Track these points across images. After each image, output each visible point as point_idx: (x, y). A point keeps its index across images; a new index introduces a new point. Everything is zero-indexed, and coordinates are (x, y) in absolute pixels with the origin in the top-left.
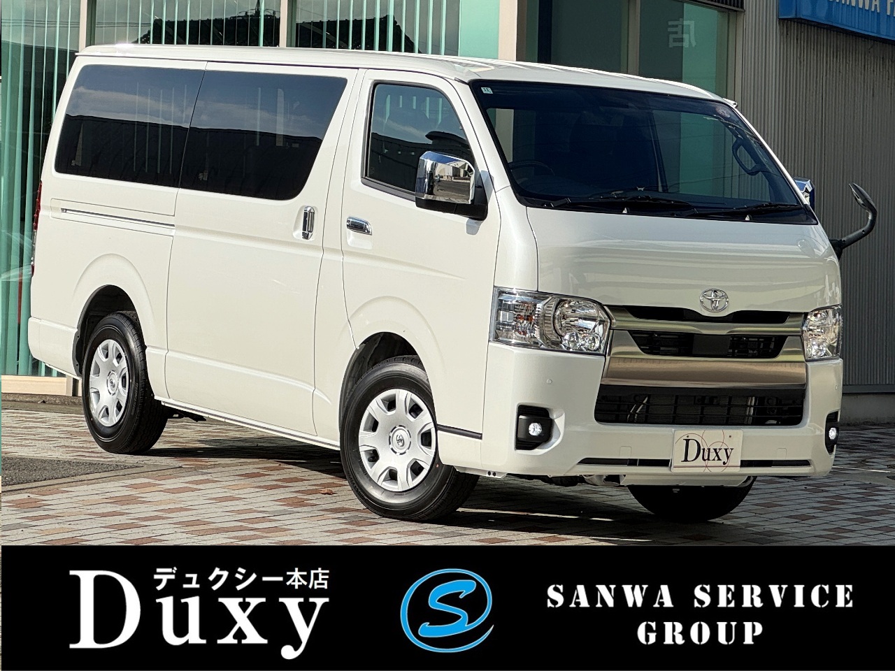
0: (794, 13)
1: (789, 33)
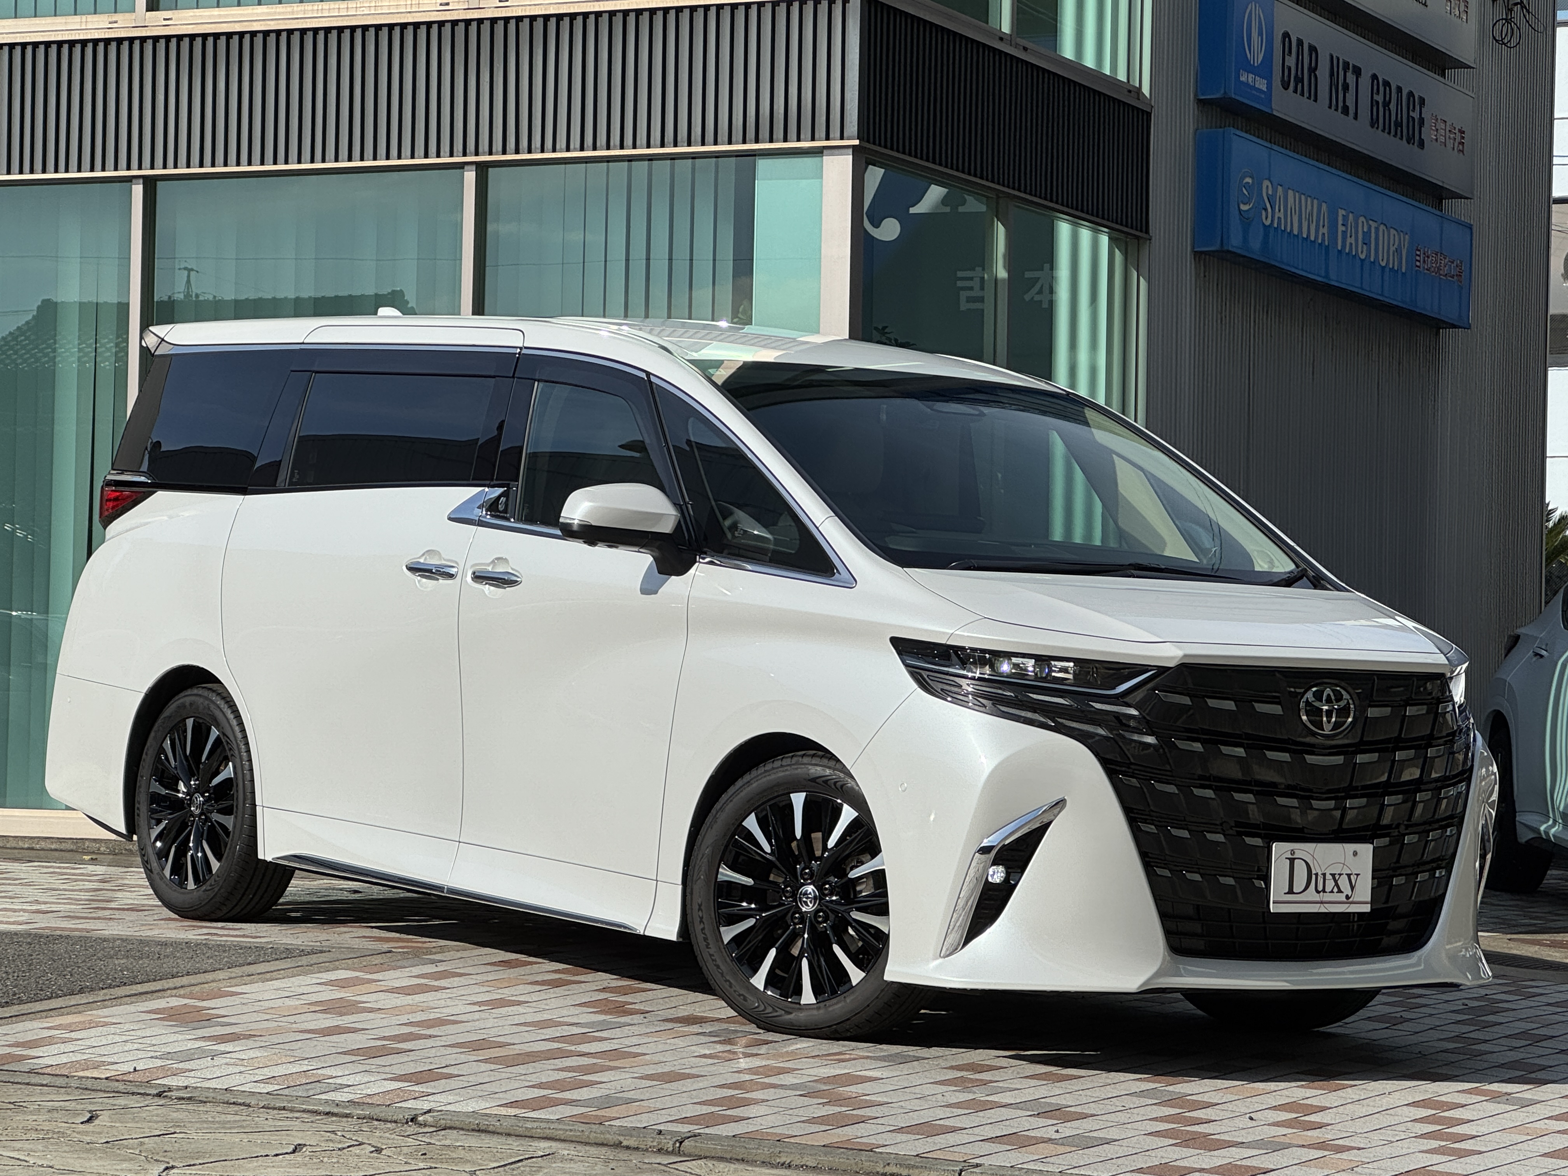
0: (1219, 242)
1: (1207, 274)
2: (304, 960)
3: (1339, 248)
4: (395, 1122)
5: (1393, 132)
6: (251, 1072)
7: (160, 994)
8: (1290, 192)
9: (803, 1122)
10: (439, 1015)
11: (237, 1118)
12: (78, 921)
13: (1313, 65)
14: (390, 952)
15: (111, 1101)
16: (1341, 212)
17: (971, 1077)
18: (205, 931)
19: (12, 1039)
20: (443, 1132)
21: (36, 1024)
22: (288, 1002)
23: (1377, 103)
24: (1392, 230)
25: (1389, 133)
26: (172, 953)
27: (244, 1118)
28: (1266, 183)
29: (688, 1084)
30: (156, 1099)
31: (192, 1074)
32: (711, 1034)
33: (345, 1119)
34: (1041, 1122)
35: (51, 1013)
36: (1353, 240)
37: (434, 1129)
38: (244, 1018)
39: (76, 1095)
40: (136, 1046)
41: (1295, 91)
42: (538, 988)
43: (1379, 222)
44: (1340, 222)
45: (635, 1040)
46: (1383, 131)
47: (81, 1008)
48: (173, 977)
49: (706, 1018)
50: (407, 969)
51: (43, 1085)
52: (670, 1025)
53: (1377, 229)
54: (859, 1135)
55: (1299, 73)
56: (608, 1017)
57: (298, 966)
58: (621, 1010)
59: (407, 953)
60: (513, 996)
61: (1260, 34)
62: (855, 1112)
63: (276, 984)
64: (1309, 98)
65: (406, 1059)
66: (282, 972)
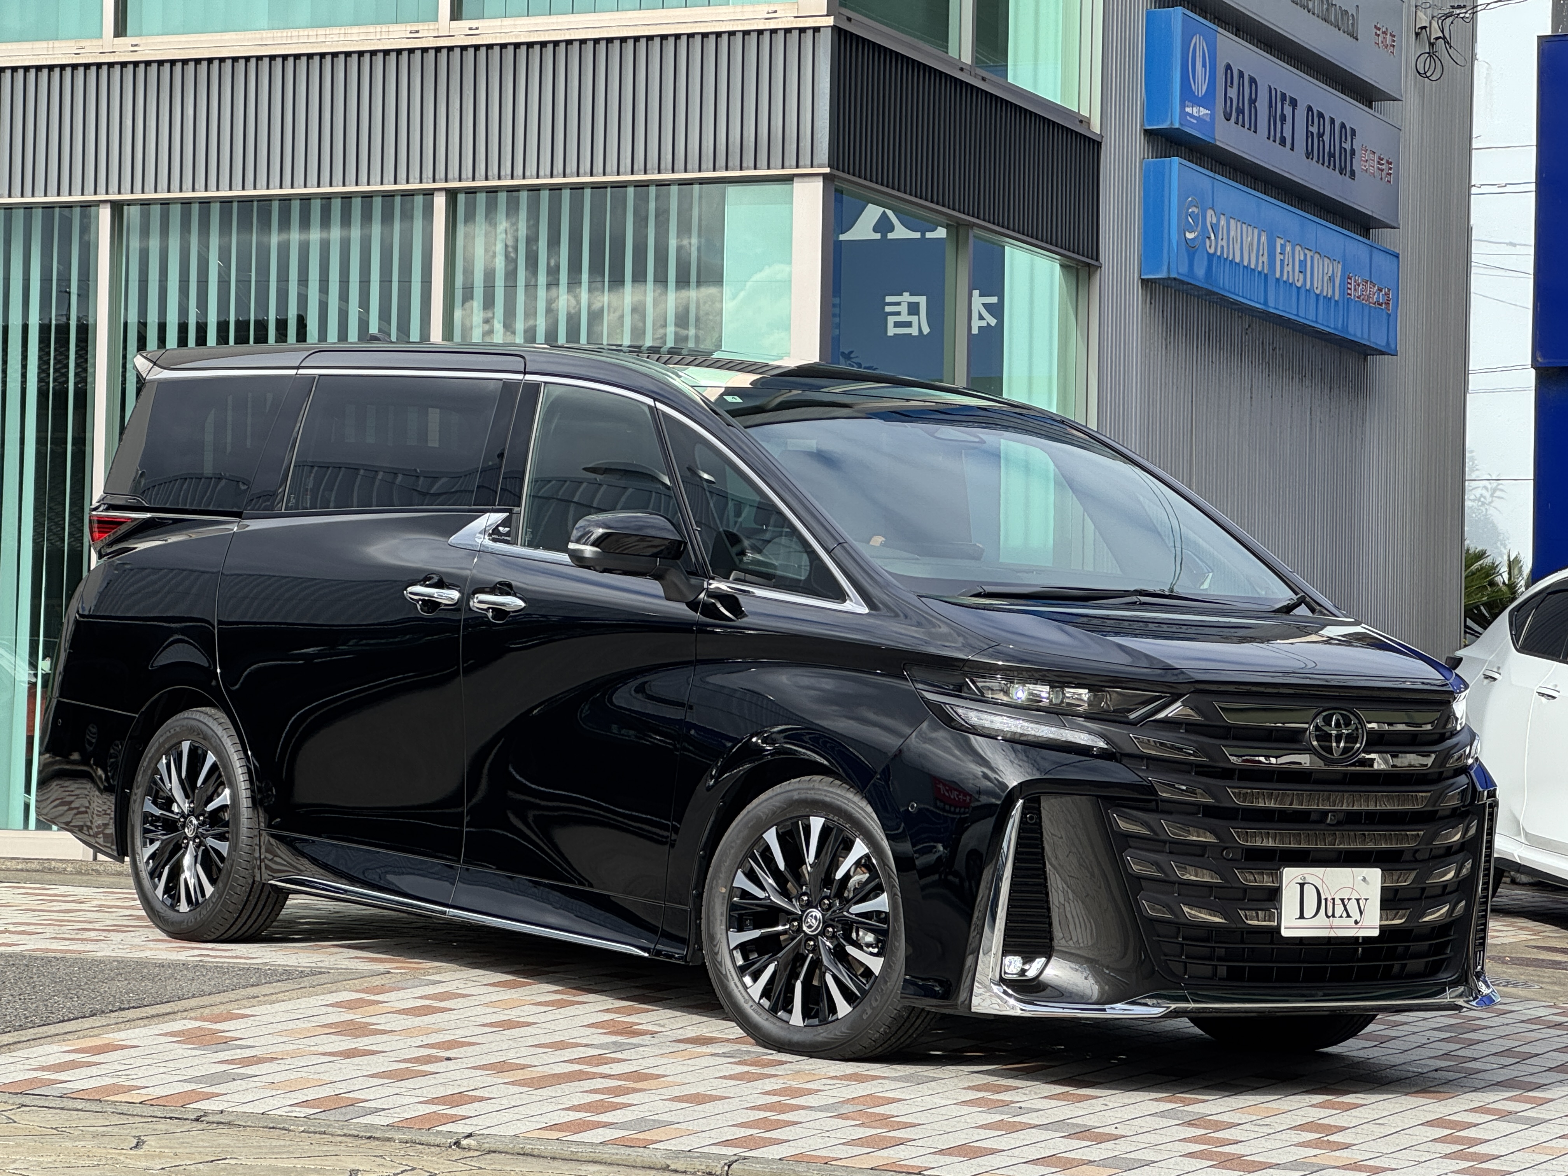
2: (306, 982)
3: (1278, 275)
4: (438, 1146)
5: (1326, 164)
6: (283, 1096)
7: (171, 1017)
8: (1232, 222)
9: (843, 1144)
10: (453, 1037)
11: (282, 1143)
12: (67, 942)
13: (1253, 96)
14: (389, 973)
15: (151, 1126)
16: (1279, 242)
17: (991, 1097)
18: (197, 952)
19: (35, 1063)
20: (488, 1156)
21: (55, 1048)
22: (301, 1024)
23: (1312, 133)
24: (1326, 259)
25: (1323, 164)
26: (172, 975)
27: (288, 1143)
28: (1210, 212)
29: (718, 1106)
30: (195, 1124)
31: (224, 1098)
32: (724, 1055)
33: (387, 1143)
34: (1076, 1143)
35: (68, 1036)
36: (1290, 268)
37: (480, 1153)
38: (262, 1041)
39: (115, 1120)
40: (162, 1070)
41: (1237, 123)
42: (543, 1009)
43: (1314, 250)
44: (1279, 250)
45: (651, 1062)
46: (1318, 162)
47: (96, 1031)
48: (180, 999)
49: (716, 1038)
50: (409, 991)
51: (78, 1110)
52: (682, 1046)
53: (1312, 257)
54: (903, 1158)
55: (1241, 105)
56: (619, 1038)
57: (301, 988)
58: (630, 1031)
59: (405, 973)
60: (520, 1017)
61: (1204, 66)
62: (891, 1134)
63: (283, 1006)
64: (1249, 129)
65: (433, 1082)
66: (287, 994)
